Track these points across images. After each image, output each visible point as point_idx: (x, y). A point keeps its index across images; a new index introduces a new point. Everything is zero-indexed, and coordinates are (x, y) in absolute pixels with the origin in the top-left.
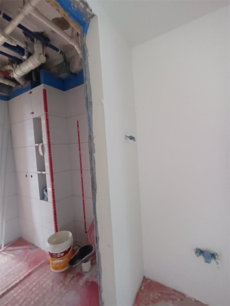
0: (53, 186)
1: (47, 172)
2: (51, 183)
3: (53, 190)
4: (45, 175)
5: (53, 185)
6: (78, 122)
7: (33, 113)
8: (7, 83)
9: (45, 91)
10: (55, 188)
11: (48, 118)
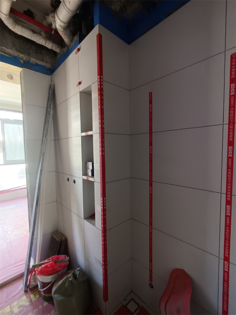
0: (105, 204)
1: (97, 179)
2: (102, 199)
3: (104, 210)
4: (93, 183)
5: (105, 202)
6: (151, 94)
7: (80, 83)
8: (49, 45)
9: (100, 37)
10: (107, 207)
11: (102, 87)
